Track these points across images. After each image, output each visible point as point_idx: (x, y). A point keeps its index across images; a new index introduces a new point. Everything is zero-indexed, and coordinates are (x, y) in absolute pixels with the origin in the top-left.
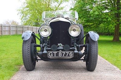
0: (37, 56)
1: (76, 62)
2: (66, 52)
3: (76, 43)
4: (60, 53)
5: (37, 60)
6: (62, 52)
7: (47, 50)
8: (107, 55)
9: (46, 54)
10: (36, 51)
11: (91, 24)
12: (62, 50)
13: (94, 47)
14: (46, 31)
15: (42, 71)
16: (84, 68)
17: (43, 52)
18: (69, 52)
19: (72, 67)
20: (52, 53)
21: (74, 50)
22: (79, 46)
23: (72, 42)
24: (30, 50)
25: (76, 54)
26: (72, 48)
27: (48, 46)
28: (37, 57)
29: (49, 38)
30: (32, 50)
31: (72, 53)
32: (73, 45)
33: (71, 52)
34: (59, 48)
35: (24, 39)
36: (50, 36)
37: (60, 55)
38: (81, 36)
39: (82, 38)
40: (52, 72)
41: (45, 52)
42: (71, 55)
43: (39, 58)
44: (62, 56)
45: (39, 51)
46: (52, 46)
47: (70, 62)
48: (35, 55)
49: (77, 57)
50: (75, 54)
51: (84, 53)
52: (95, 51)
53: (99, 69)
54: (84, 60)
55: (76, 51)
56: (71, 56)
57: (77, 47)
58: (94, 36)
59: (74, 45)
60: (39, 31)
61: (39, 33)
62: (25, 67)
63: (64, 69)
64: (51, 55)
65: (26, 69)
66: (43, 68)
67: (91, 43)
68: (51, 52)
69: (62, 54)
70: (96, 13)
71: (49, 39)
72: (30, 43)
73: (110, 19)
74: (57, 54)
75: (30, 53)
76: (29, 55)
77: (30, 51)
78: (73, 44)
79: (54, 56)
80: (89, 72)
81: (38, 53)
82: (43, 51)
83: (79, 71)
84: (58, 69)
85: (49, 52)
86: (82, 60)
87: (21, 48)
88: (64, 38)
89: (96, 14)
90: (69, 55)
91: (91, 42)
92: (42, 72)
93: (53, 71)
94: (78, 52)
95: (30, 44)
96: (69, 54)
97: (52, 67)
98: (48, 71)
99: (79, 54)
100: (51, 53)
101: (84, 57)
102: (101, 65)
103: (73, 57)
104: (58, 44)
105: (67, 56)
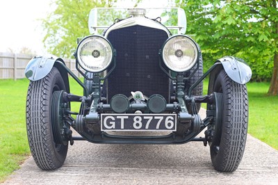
0: (71, 128)
1: (180, 145)
2: (154, 116)
3: (184, 90)
4: (138, 119)
5: (72, 140)
6: (142, 117)
7: (99, 111)
8: (263, 128)
9: (96, 122)
10: (68, 114)
11: (214, 52)
12: (144, 110)
13: (236, 102)
14: (96, 54)
15: (85, 170)
16: (206, 164)
17: (87, 116)
18: (165, 117)
19: (169, 159)
20: (113, 119)
21: (178, 110)
22: (193, 98)
23: (172, 87)
24: (48, 108)
25: (185, 123)
26: (172, 105)
27: (102, 98)
28: (71, 132)
29: (105, 74)
30: (56, 110)
31: (172, 118)
32: (173, 97)
33: (170, 116)
34: (133, 105)
35: (31, 78)
36: (108, 69)
37: (138, 125)
38: (196, 74)
39: (197, 79)
40: (112, 175)
41: (93, 115)
42: (169, 125)
43: (75, 134)
44: (143, 127)
45: (76, 114)
46: (114, 99)
47: (164, 146)
48: (64, 126)
49: (185, 132)
50: (181, 122)
51: (205, 121)
52: (239, 113)
53: (249, 167)
54: (205, 141)
55: (184, 114)
56: (171, 127)
57: (188, 103)
58: (237, 70)
59: (177, 96)
60: (76, 55)
61: (77, 62)
62: (36, 159)
63: (147, 166)
64: (112, 125)
65: (38, 165)
66: (88, 161)
67: (229, 91)
68: (110, 116)
69: (144, 122)
70: (230, 21)
71: (104, 80)
72: (49, 88)
73: (263, 37)
74: (129, 123)
75: (48, 119)
76: (47, 126)
77: (48, 113)
78: (174, 93)
79: (118, 126)
80: (221, 175)
81: (72, 120)
82: (87, 112)
83: (192, 174)
84: (130, 165)
85: (104, 117)
86: (200, 139)
87: (24, 103)
88: (149, 76)
89: (229, 24)
90: (162, 126)
91: (229, 86)
92: (83, 173)
93: (116, 171)
94: (190, 116)
95: (49, 93)
96: (163, 121)
97: (113, 160)
98: (102, 170)
99: (193, 123)
100: (109, 120)
101: (206, 133)
102: (252, 155)
103: (175, 130)
104: (132, 93)
105: (158, 127)
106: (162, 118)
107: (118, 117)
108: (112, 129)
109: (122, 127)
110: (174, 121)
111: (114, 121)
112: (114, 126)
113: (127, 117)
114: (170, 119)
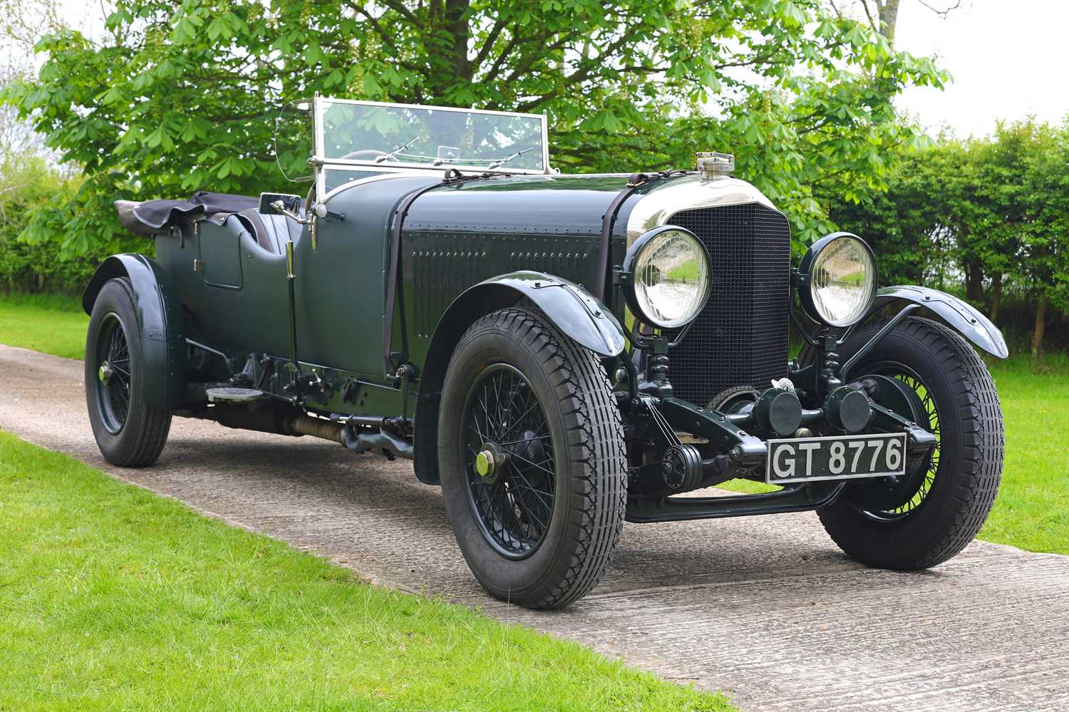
2: (866, 440)
4: (838, 450)
6: (846, 443)
18: (886, 440)
20: (793, 450)
31: (898, 444)
33: (895, 439)
37: (837, 463)
42: (893, 459)
44: (847, 469)
50: (914, 452)
56: (896, 466)
64: (788, 467)
68: (786, 445)
69: (849, 454)
74: (821, 460)
79: (801, 469)
85: (775, 447)
90: (882, 463)
96: (883, 452)
100: (785, 455)
103: (903, 473)
104: (773, 382)
105: (872, 468)
106: (880, 444)
107: (802, 447)
108: (790, 477)
109: (809, 472)
110: (901, 450)
111: (792, 457)
112: (792, 471)
113: (818, 446)
114: (894, 447)
